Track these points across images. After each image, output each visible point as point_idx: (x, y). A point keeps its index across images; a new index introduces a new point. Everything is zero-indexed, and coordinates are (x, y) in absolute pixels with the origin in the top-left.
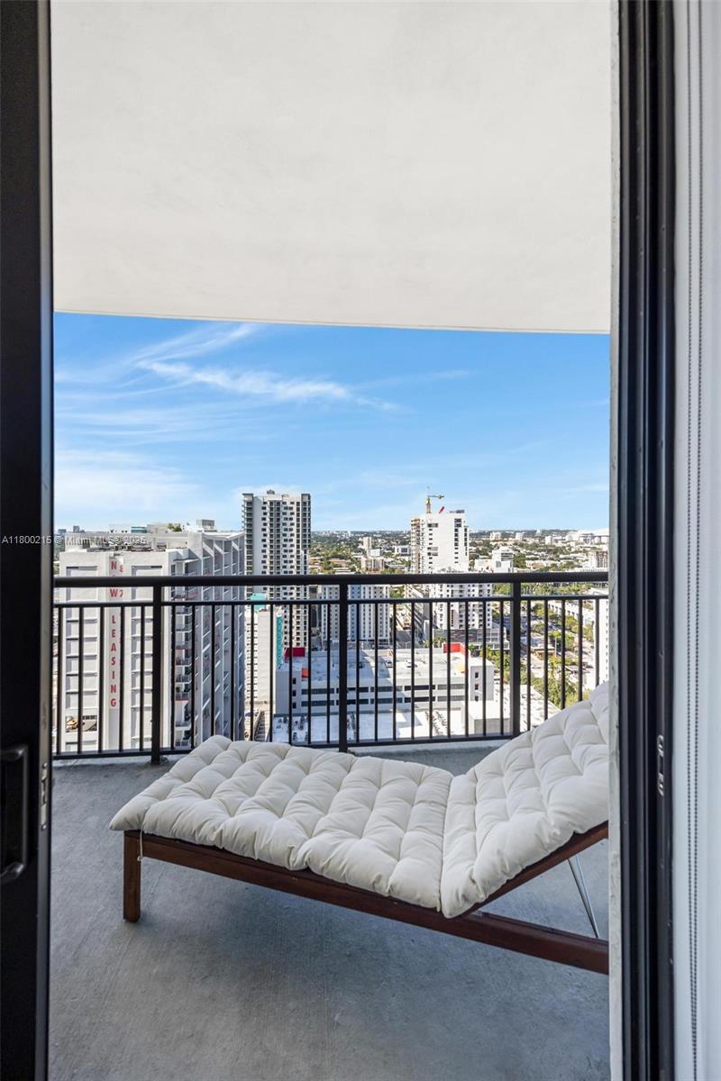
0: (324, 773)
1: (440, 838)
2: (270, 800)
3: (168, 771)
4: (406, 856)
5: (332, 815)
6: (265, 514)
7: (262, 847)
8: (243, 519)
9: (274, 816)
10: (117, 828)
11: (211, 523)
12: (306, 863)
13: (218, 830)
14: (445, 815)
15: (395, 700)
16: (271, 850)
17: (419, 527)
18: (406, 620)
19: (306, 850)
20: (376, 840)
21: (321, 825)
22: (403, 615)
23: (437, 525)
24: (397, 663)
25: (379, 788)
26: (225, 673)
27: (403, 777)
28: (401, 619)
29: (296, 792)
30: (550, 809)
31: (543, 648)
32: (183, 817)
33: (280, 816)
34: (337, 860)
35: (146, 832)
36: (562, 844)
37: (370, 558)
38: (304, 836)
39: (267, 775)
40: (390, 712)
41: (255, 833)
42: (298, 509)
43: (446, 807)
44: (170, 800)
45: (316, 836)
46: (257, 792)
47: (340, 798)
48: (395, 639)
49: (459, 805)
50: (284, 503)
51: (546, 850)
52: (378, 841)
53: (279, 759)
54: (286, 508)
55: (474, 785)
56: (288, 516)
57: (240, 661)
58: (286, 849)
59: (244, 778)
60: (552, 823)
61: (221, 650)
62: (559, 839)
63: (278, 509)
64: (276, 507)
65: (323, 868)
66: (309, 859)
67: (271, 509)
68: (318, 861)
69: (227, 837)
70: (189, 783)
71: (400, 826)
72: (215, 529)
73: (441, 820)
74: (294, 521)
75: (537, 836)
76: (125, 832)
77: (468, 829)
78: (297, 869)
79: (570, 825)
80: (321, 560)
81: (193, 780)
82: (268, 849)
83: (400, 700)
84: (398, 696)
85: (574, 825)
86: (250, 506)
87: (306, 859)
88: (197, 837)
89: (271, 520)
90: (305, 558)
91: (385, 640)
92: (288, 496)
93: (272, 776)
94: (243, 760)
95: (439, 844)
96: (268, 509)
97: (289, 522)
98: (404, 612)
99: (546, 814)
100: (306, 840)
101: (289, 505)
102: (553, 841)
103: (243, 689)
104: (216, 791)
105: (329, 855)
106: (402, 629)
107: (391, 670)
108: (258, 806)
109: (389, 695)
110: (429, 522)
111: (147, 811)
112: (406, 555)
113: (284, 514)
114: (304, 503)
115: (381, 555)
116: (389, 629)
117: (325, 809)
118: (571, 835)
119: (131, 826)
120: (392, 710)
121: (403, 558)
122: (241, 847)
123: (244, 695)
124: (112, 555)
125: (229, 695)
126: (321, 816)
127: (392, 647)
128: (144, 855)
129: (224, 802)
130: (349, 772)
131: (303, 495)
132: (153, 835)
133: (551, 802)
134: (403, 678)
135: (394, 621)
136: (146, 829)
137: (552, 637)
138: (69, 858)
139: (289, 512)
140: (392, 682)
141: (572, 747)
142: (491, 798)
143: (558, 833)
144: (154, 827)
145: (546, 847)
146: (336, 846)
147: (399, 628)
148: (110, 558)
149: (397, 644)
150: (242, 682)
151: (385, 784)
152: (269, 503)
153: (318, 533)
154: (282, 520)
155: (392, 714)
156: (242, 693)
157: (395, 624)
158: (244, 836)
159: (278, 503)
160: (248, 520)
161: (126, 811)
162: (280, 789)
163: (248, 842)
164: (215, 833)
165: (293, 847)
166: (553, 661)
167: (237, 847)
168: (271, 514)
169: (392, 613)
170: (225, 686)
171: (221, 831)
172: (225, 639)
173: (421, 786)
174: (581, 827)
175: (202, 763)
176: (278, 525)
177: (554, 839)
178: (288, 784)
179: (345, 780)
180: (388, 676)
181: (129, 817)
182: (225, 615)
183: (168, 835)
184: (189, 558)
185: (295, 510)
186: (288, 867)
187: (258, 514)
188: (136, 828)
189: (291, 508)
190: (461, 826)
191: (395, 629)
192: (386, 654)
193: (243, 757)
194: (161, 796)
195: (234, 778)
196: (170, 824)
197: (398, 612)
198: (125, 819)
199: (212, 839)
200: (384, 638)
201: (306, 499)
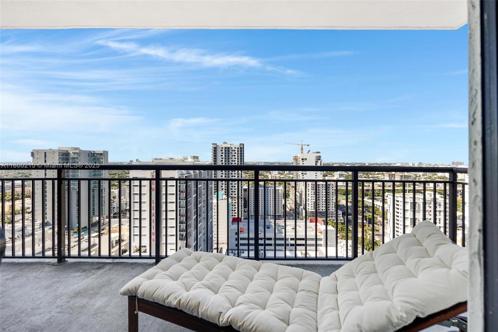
0: (243, 270)
1: (315, 313)
2: (210, 283)
3: (156, 265)
4: (293, 323)
5: (248, 294)
6: (222, 153)
7: (203, 311)
8: (212, 156)
9: (213, 293)
10: (124, 294)
11: (197, 158)
12: (229, 322)
13: (178, 299)
14: (317, 299)
15: (286, 245)
16: (208, 313)
17: (297, 160)
18: (291, 206)
19: (230, 314)
20: (273, 311)
21: (239, 300)
22: (289, 203)
23: (306, 159)
24: (287, 227)
25: (276, 281)
26: (204, 228)
27: (291, 275)
28: (288, 206)
29: (227, 280)
30: (395, 300)
31: (361, 222)
32: (159, 290)
33: (216, 293)
34: (248, 322)
35: (139, 297)
36: (407, 324)
37: (273, 175)
38: (229, 305)
39: (211, 270)
40: (283, 251)
41: (200, 302)
42: (238, 151)
43: (318, 295)
44: (154, 280)
45: (236, 306)
46: (205, 278)
47: (252, 286)
48: (285, 216)
49: (327, 294)
50: (232, 148)
51: (395, 327)
52: (275, 312)
53: (218, 262)
54: (232, 151)
55: (336, 282)
56: (233, 154)
57: (211, 223)
58: (217, 313)
59: (197, 271)
60: (399, 309)
61: (202, 218)
62: (405, 320)
63: (229, 151)
64: (228, 150)
65: (240, 326)
66: (231, 320)
67: (225, 151)
68: (237, 322)
69: (183, 303)
70: (166, 272)
71: (290, 305)
72: (199, 160)
73: (315, 302)
74: (236, 157)
75: (387, 317)
76: (129, 297)
77: (334, 309)
78: (224, 326)
79: (414, 311)
80: (249, 176)
81: (168, 270)
82: (207, 312)
83: (288, 245)
84: (287, 243)
85: (417, 311)
86: (215, 149)
87: (229, 320)
88: (166, 302)
89: (225, 156)
90: (241, 175)
91: (280, 216)
92: (233, 145)
93: (214, 270)
94: (198, 262)
95: (315, 317)
96: (224, 151)
97: (234, 157)
98: (290, 202)
99: (392, 303)
100: (230, 308)
101: (233, 149)
102: (400, 322)
103: (212, 237)
104: (180, 277)
105: (244, 319)
106: (289, 210)
107: (283, 230)
108: (204, 287)
109: (283, 242)
110: (302, 158)
111: (140, 285)
112: (291, 174)
113: (231, 153)
114: (241, 148)
115: (278, 174)
116: (283, 210)
117: (243, 292)
118: (414, 318)
119: (132, 294)
120: (284, 250)
121: (289, 175)
122: (191, 309)
123: (213, 240)
124: (152, 172)
125: (206, 239)
126: (241, 295)
127: (284, 219)
128: (139, 310)
129: (184, 283)
130: (258, 271)
131: (240, 144)
132: (143, 299)
133: (395, 294)
134: (290, 234)
135: (285, 206)
136: (139, 295)
137: (366, 216)
138: (106, 309)
139: (233, 152)
140: (284, 236)
141: (406, 261)
142: (348, 290)
143: (405, 316)
144: (143, 295)
145: (395, 325)
146: (248, 313)
147: (288, 210)
148: (152, 173)
149: (287, 217)
150: (212, 233)
151: (279, 279)
152: (224, 148)
153: (248, 162)
154: (230, 156)
155: (284, 252)
156: (212, 238)
157: (286, 208)
158: (193, 303)
159: (229, 148)
160: (214, 156)
161: (130, 285)
162: (217, 278)
163: (195, 307)
164: (177, 300)
165: (221, 313)
166: (366, 229)
167: (189, 310)
168: (225, 153)
169: (283, 202)
170: (204, 235)
171: (180, 300)
172: (204, 213)
173: (302, 281)
174: (422, 313)
175: (175, 261)
176: (229, 159)
177: (401, 320)
178: (222, 276)
179: (256, 275)
180: (282, 233)
181: (130, 288)
182: (204, 201)
183: (151, 300)
184: (187, 174)
185: (236, 152)
186: (218, 324)
187: (219, 153)
188: (134, 295)
189: (235, 151)
190: (329, 306)
191: (286, 210)
192: (281, 222)
193: (198, 259)
194: (149, 278)
195: (192, 270)
196: (152, 293)
197: (287, 202)
198: (128, 289)
199: (174, 303)
200: (280, 214)
201: (242, 146)
